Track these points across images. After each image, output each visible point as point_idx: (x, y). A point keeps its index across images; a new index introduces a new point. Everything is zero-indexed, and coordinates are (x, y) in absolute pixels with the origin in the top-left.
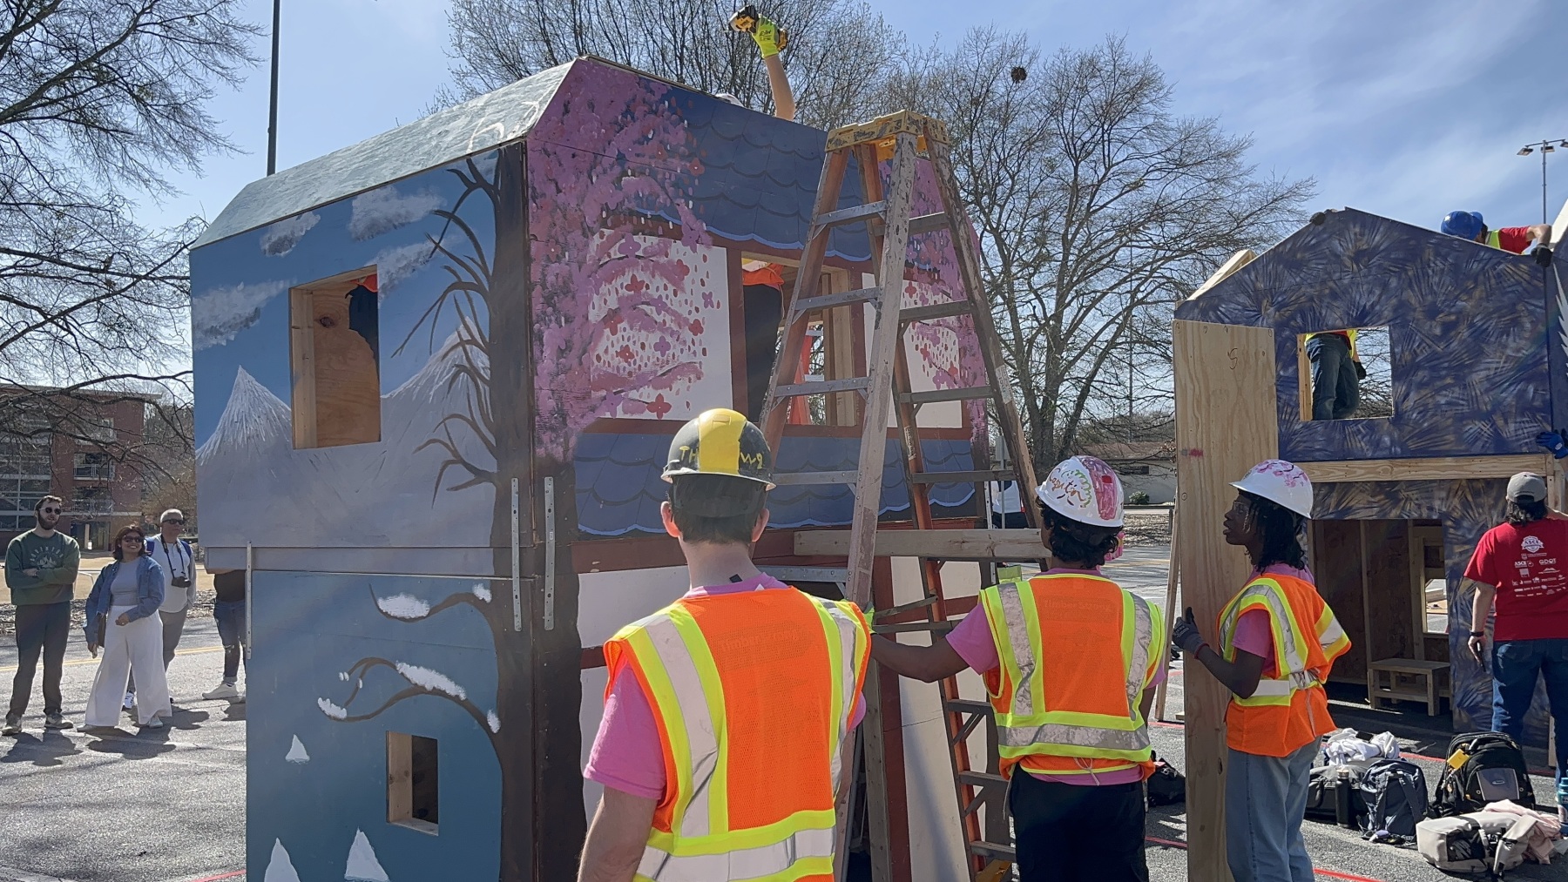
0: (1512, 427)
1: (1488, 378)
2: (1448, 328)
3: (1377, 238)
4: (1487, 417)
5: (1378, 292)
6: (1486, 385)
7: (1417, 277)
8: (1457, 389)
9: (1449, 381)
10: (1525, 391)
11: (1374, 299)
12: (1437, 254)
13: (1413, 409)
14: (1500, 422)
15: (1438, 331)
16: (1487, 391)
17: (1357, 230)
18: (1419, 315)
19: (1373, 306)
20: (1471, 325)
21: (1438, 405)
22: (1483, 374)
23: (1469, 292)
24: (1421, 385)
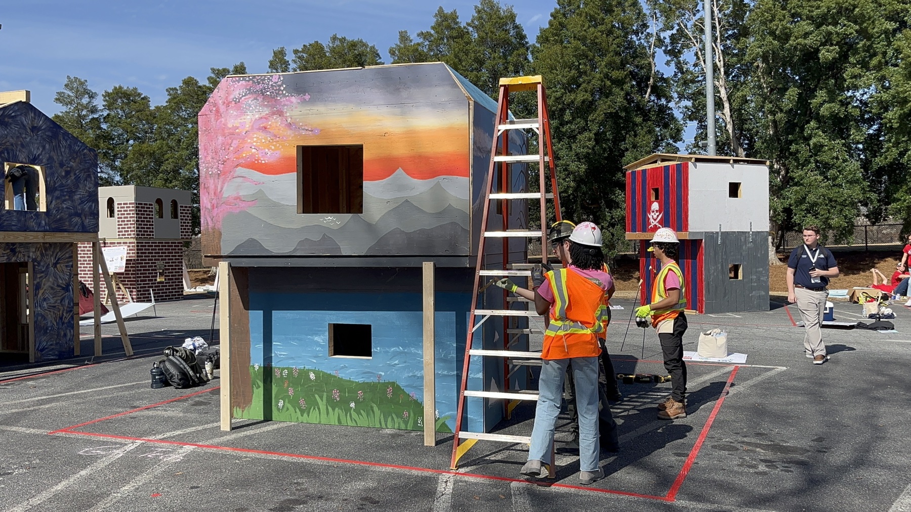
0: (87, 220)
1: (80, 199)
2: (68, 173)
3: (41, 123)
4: (79, 215)
5: (41, 149)
6: (80, 201)
7: (56, 146)
8: (70, 202)
9: (67, 197)
10: (91, 206)
11: (39, 152)
12: (64, 138)
13: (54, 209)
14: (84, 218)
15: (63, 174)
16: (80, 204)
17: (33, 115)
18: (57, 165)
19: (39, 155)
20: (75, 174)
21: (63, 208)
22: (79, 196)
23: (75, 159)
24: (57, 198)
